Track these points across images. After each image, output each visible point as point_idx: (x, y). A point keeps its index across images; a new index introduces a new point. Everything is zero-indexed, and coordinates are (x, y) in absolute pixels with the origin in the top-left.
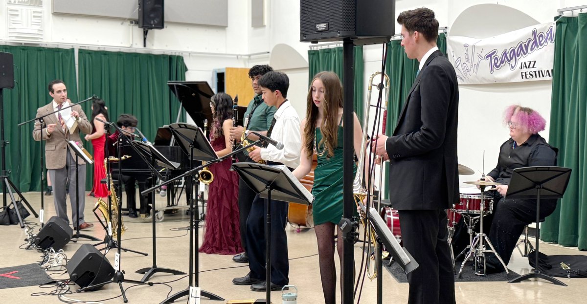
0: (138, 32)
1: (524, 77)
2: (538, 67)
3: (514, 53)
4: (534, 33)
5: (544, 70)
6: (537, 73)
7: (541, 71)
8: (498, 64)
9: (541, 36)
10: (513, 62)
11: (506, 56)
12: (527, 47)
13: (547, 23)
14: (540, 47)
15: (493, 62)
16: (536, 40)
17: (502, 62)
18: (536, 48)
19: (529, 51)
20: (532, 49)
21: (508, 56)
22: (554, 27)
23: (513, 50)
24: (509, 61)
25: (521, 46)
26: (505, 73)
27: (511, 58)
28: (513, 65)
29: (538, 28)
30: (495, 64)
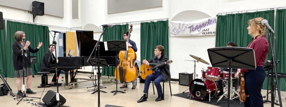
0: (31, 16)
1: (204, 34)
2: (210, 31)
3: (200, 26)
4: (209, 20)
5: (212, 31)
6: (209, 33)
7: (211, 32)
8: (193, 30)
9: (211, 21)
10: (199, 29)
11: (197, 27)
12: (205, 25)
13: (214, 17)
14: (210, 24)
15: (191, 29)
16: (209, 22)
17: (195, 29)
18: (209, 25)
19: (206, 26)
20: (207, 25)
21: (198, 27)
22: (217, 18)
23: (200, 25)
24: (198, 29)
25: (203, 24)
26: (196, 32)
27: (199, 28)
28: (199, 30)
29: (211, 18)
30: (192, 30)
